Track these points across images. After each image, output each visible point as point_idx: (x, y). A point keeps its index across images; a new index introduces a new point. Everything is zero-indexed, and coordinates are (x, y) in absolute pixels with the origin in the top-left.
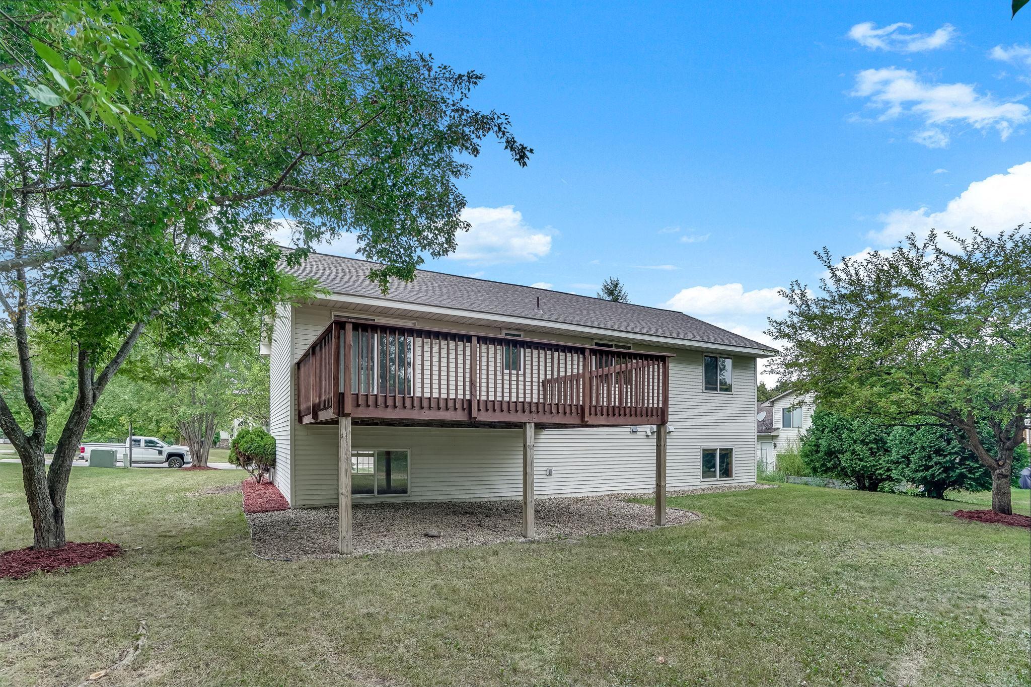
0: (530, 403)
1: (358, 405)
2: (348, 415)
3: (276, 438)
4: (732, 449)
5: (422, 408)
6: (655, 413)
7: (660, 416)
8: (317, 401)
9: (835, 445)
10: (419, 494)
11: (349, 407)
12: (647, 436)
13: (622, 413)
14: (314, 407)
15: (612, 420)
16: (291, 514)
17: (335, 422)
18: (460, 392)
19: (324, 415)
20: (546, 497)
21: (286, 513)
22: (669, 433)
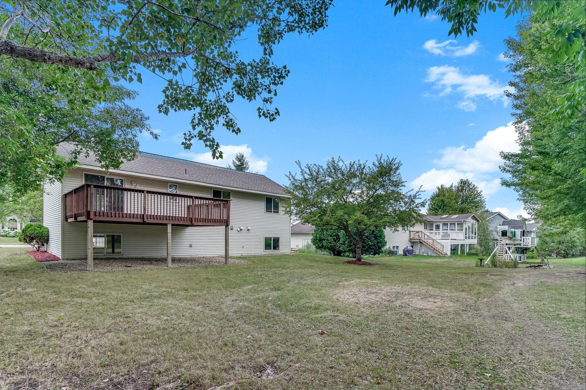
0: (169, 216)
1: (96, 216)
2: (92, 219)
3: (49, 228)
4: (279, 238)
5: (123, 217)
6: (223, 221)
7: (226, 223)
8: (77, 213)
10: (127, 254)
11: (92, 216)
12: (238, 231)
13: (209, 221)
14: (75, 215)
15: (204, 224)
16: (61, 261)
17: (86, 221)
18: (139, 211)
19: (79, 219)
20: (190, 256)
21: (59, 261)
22: (248, 230)
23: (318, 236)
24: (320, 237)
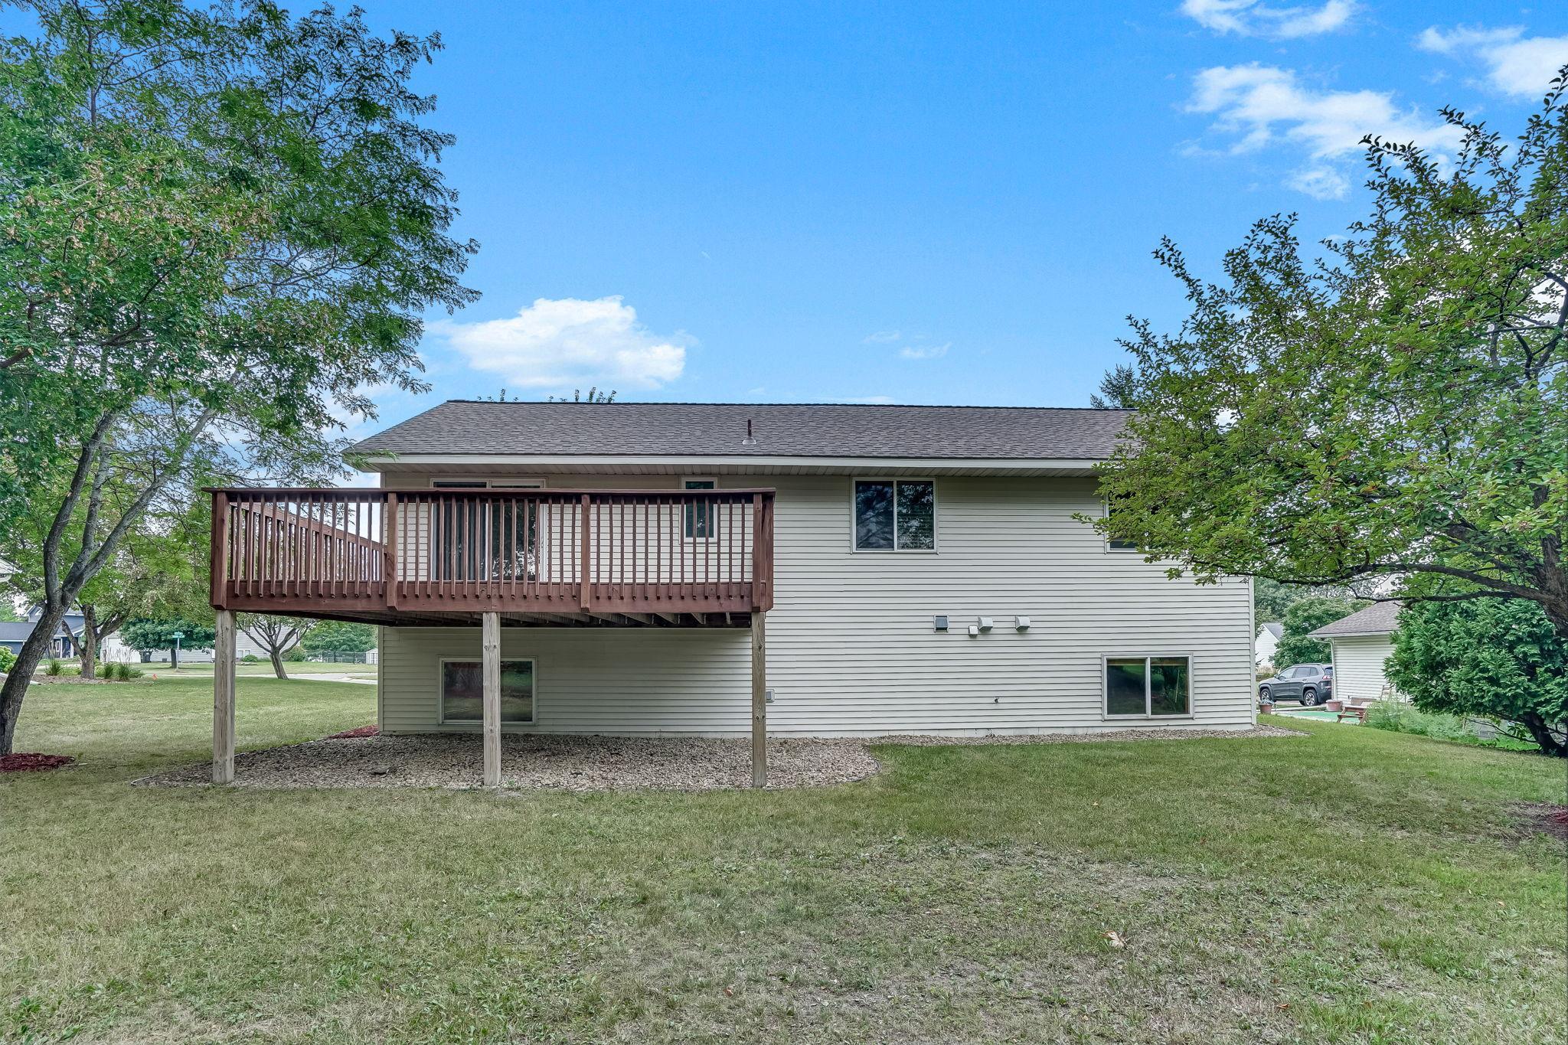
0: (486, 583)
1: (236, 596)
4: (1186, 659)
5: (319, 595)
6: (735, 592)
7: (745, 597)
9: (1441, 649)
10: (551, 722)
12: (973, 637)
22: (1022, 630)
23: (1416, 643)
24: (1429, 648)
